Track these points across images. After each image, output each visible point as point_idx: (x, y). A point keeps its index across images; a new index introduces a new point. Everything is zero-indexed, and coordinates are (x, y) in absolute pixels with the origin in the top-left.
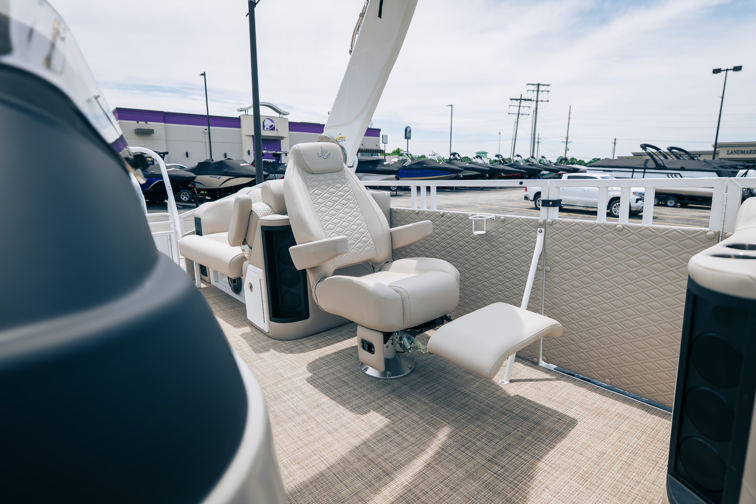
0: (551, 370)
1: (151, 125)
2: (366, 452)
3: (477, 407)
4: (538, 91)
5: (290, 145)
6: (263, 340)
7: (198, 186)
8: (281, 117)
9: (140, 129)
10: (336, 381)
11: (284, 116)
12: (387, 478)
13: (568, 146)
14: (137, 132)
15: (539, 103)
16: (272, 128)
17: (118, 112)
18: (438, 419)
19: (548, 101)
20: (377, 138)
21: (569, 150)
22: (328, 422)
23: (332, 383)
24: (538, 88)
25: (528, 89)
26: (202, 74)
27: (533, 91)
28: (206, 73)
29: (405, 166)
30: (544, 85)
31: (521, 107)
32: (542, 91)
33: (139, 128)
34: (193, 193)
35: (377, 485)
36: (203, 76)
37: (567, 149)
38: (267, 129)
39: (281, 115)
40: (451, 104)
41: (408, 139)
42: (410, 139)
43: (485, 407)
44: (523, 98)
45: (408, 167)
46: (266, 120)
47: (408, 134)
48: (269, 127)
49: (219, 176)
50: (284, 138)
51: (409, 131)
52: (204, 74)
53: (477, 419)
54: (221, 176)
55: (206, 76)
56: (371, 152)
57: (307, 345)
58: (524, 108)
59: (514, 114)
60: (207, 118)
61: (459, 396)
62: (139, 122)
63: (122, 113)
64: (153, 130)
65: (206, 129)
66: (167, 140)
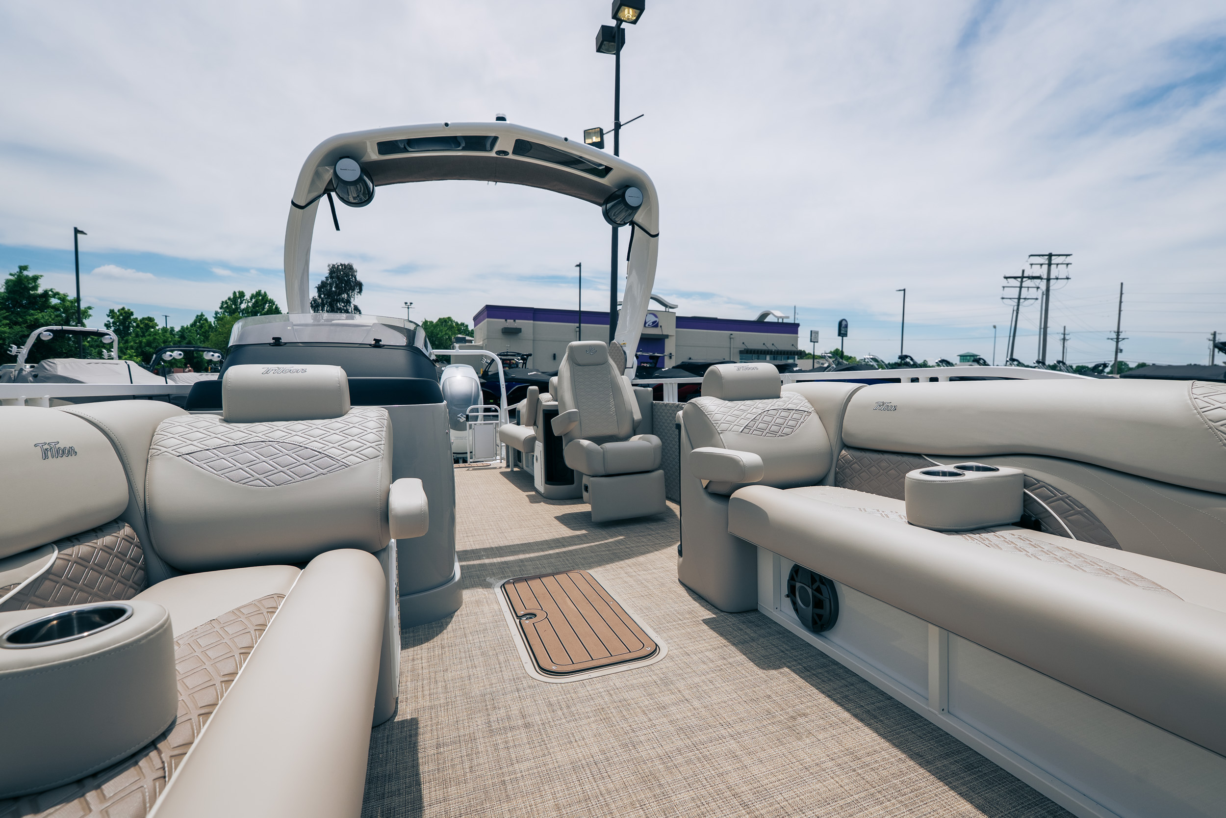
1: (519, 323)
4: (1050, 264)
5: (676, 346)
8: (667, 311)
9: (508, 328)
11: (671, 310)
13: (1121, 345)
14: (503, 331)
15: (1052, 282)
16: (655, 325)
17: (487, 310)
19: (1068, 278)
20: (794, 335)
21: (1123, 351)
24: (1050, 260)
25: (1032, 263)
26: (577, 266)
27: (1041, 265)
28: (582, 264)
30: (1059, 255)
31: (1023, 289)
32: (1057, 264)
33: (506, 327)
36: (578, 268)
37: (1118, 351)
38: (649, 325)
39: (667, 309)
40: (903, 289)
41: (843, 337)
42: (846, 336)
44: (1025, 275)
46: (648, 315)
47: (843, 330)
48: (651, 324)
50: (669, 337)
51: (845, 325)
52: (579, 265)
55: (582, 267)
56: (784, 354)
58: (1028, 290)
59: (1010, 299)
60: (579, 314)
62: (508, 320)
63: (491, 311)
64: (520, 329)
65: (577, 327)
66: (533, 340)
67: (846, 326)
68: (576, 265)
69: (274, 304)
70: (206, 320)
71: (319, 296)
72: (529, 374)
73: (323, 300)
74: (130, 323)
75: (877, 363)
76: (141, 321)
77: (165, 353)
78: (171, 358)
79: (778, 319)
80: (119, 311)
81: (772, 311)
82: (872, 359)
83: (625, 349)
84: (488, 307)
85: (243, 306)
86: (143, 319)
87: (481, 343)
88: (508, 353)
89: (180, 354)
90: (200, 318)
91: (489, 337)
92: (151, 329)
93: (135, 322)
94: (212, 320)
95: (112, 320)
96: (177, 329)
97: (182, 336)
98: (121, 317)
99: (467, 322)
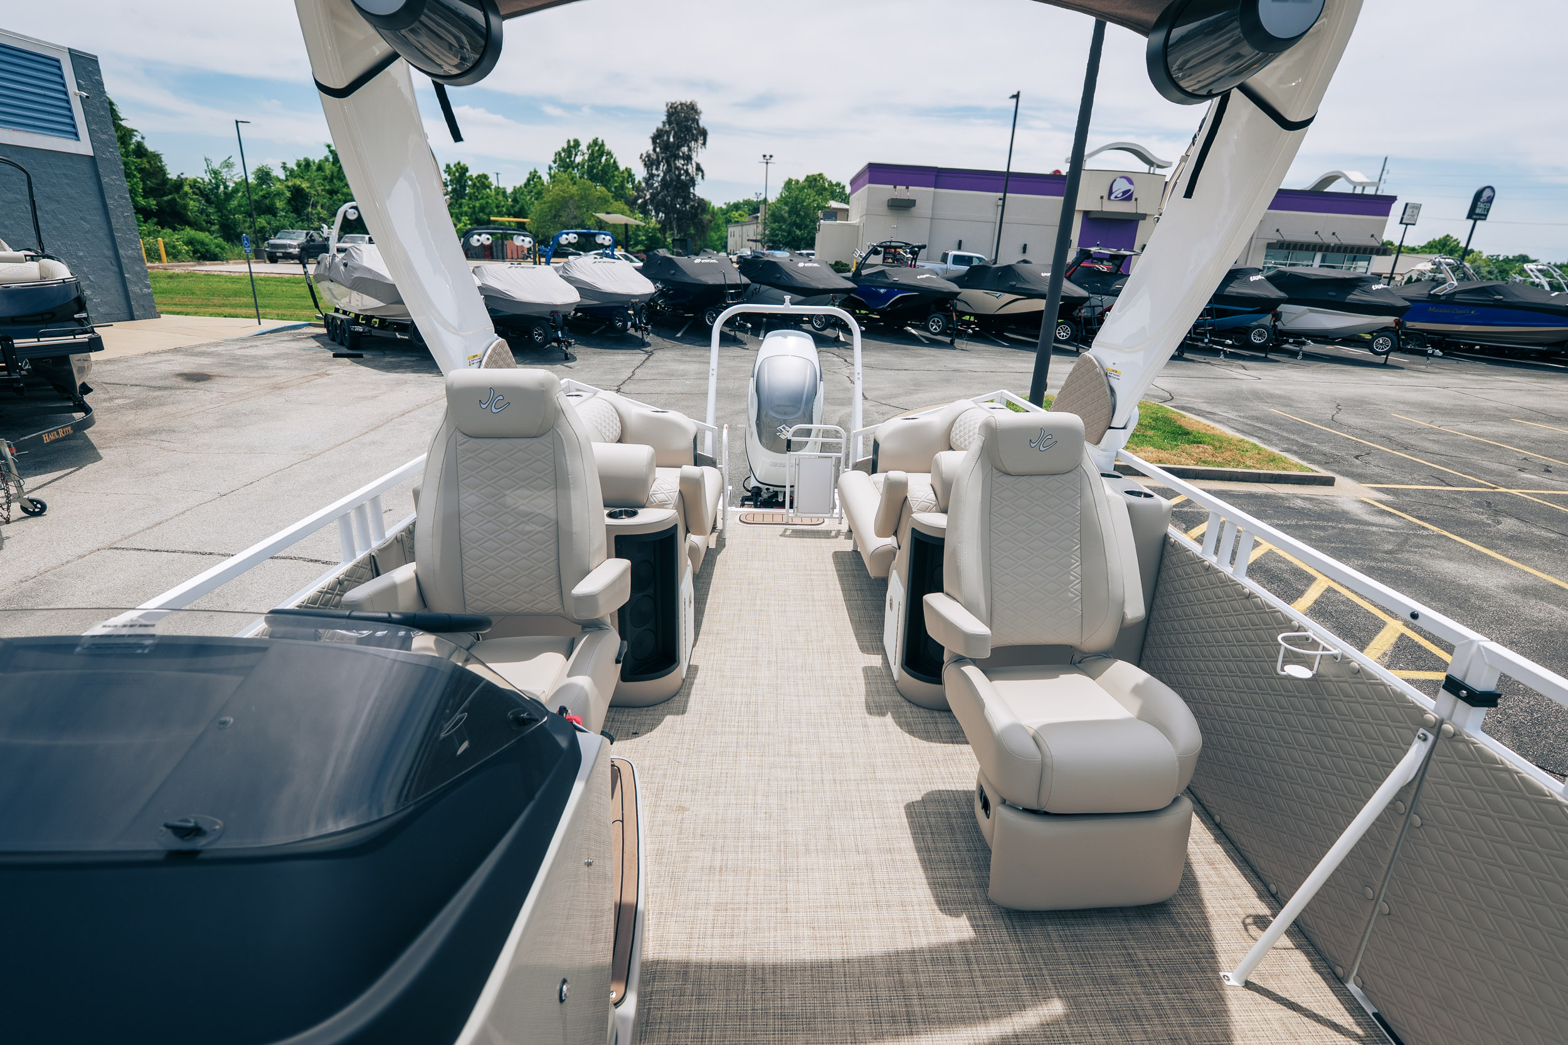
0: (1366, 1012)
1: (914, 192)
2: (905, 967)
3: (1133, 997)
6: (886, 691)
7: (960, 307)
8: (1151, 172)
9: (897, 199)
10: (939, 819)
11: (1158, 171)
12: (904, 1027)
14: (890, 204)
16: (1127, 196)
17: (870, 171)
18: (1048, 977)
20: (1381, 217)
22: (887, 886)
23: (932, 820)
26: (1013, 96)
29: (1435, 295)
33: (895, 197)
34: (949, 318)
35: (886, 1027)
38: (1116, 197)
39: (1152, 168)
43: (1148, 1006)
45: (1443, 298)
46: (1118, 179)
48: (1121, 194)
49: (999, 294)
50: (1148, 216)
52: (1016, 96)
53: (1114, 1020)
54: (1003, 294)
55: (1020, 99)
56: (1351, 252)
57: (941, 727)
60: (1005, 177)
61: (1117, 958)
62: (898, 187)
63: (877, 173)
64: (915, 201)
65: (1000, 199)
66: (931, 222)
67: (1490, 200)
68: (1011, 95)
69: (612, 157)
70: (540, 178)
71: (654, 150)
72: (918, 277)
73: (658, 157)
74: (466, 181)
75: (1548, 279)
76: (476, 178)
77: (472, 236)
78: (479, 244)
79: (1355, 187)
80: (455, 166)
81: (1346, 173)
82: (1540, 271)
83: (1114, 383)
84: (871, 166)
85: (579, 159)
86: (479, 176)
87: (858, 220)
88: (893, 244)
89: (488, 239)
90: (534, 176)
91: (868, 214)
92: (485, 189)
93: (471, 180)
94: (546, 178)
95: (449, 178)
96: (509, 190)
97: (515, 200)
98: (457, 174)
99: (843, 183)
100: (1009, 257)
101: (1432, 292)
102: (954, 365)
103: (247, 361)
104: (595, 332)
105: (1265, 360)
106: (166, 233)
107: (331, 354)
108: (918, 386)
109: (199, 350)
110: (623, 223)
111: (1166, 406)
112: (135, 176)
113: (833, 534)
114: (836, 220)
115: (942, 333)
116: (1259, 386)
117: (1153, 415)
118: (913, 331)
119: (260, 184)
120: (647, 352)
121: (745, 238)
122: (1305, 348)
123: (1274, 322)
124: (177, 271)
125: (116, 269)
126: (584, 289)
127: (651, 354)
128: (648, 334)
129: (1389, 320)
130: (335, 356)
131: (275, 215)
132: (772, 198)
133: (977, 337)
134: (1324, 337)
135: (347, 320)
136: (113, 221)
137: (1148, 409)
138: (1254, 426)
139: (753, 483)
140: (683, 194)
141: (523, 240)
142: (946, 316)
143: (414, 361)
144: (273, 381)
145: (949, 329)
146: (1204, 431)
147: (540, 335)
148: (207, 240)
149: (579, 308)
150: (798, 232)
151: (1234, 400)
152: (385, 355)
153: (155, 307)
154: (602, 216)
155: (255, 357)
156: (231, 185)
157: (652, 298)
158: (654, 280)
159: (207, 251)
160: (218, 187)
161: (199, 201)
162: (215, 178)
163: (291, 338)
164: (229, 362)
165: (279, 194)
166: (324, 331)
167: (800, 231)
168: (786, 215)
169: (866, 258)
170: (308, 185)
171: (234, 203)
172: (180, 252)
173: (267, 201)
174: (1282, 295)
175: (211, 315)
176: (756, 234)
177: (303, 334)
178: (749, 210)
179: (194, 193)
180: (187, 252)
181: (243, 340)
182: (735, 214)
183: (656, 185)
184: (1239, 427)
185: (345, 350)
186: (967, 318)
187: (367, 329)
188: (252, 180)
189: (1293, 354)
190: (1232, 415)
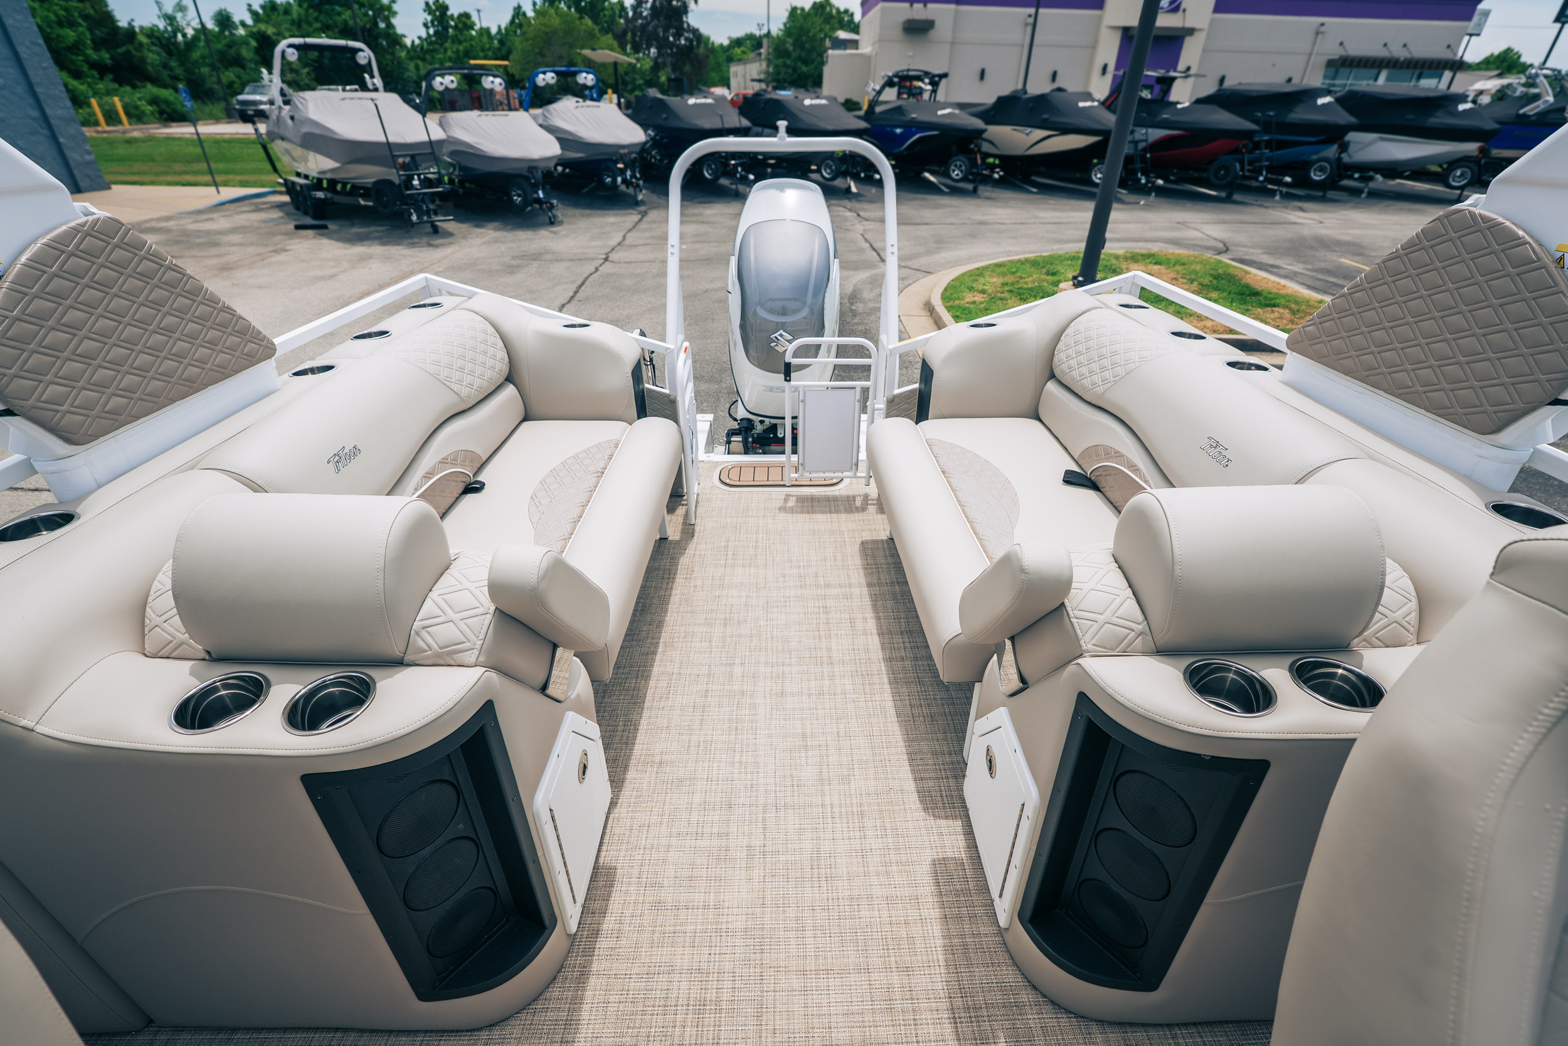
5: (1202, 51)
6: (978, 925)
7: (986, 147)
9: (913, 20)
14: (906, 26)
16: (1176, 6)
20: (1463, 23)
29: (1525, 115)
33: (911, 18)
34: (973, 162)
38: (1162, 8)
45: (1534, 118)
48: (1167, 5)
49: (1029, 130)
50: (1195, 33)
54: (1033, 130)
62: (914, 5)
64: (934, 20)
65: (1030, 16)
66: (953, 43)
70: (524, 14)
74: (448, 22)
76: (458, 17)
77: (434, 78)
78: (443, 88)
80: (434, 4)
86: (460, 16)
87: (869, 49)
88: (911, 73)
89: (452, 81)
90: (518, 11)
91: (881, 40)
92: (468, 30)
93: (453, 20)
94: (530, 14)
95: (429, 18)
96: (494, 31)
97: (501, 42)
98: (438, 13)
99: (851, 10)
100: (1038, 86)
101: (1521, 112)
102: (979, 217)
103: (199, 237)
104: (585, 191)
105: (1323, 199)
106: (125, 92)
107: (291, 226)
108: (940, 243)
109: (147, 225)
110: (611, 60)
111: (1225, 259)
112: (80, 25)
113: (858, 503)
114: (845, 49)
115: (965, 179)
116: (1324, 231)
117: (1212, 272)
118: (932, 178)
119: (222, 31)
120: (640, 213)
121: (748, 78)
122: (1372, 185)
123: (1340, 153)
124: (136, 134)
125: (46, 132)
126: (566, 140)
127: (644, 214)
128: (641, 191)
129: (1471, 148)
130: (298, 227)
131: (243, 67)
132: (776, 28)
133: (1005, 183)
134: (1392, 170)
135: (306, 185)
136: (31, 73)
137: (1205, 265)
138: (1327, 282)
139: (741, 413)
140: (675, 24)
141: (492, 82)
142: (969, 159)
143: (383, 231)
144: (223, 260)
145: (972, 174)
146: (1276, 291)
147: (519, 195)
148: (172, 99)
149: (561, 161)
150: (804, 69)
151: (1298, 248)
152: (353, 225)
153: (101, 177)
154: (587, 52)
155: (208, 233)
156: (190, 32)
157: (643, 149)
158: (644, 126)
159: (174, 111)
160: (175, 36)
161: (159, 54)
162: (171, 25)
163: (253, 207)
164: (179, 238)
165: (244, 41)
166: (286, 198)
167: (807, 66)
168: (791, 48)
169: (879, 93)
170: (274, 30)
171: (196, 55)
172: (143, 113)
173: (233, 51)
174: (1352, 120)
175: (169, 184)
176: (760, 73)
177: (266, 203)
178: (753, 45)
179: (153, 44)
180: (152, 113)
181: (200, 212)
182: (738, 51)
183: (645, 14)
184: (1309, 283)
185: (309, 221)
186: (991, 160)
187: (329, 195)
188: (210, 25)
189: (1355, 192)
190: (1298, 268)
